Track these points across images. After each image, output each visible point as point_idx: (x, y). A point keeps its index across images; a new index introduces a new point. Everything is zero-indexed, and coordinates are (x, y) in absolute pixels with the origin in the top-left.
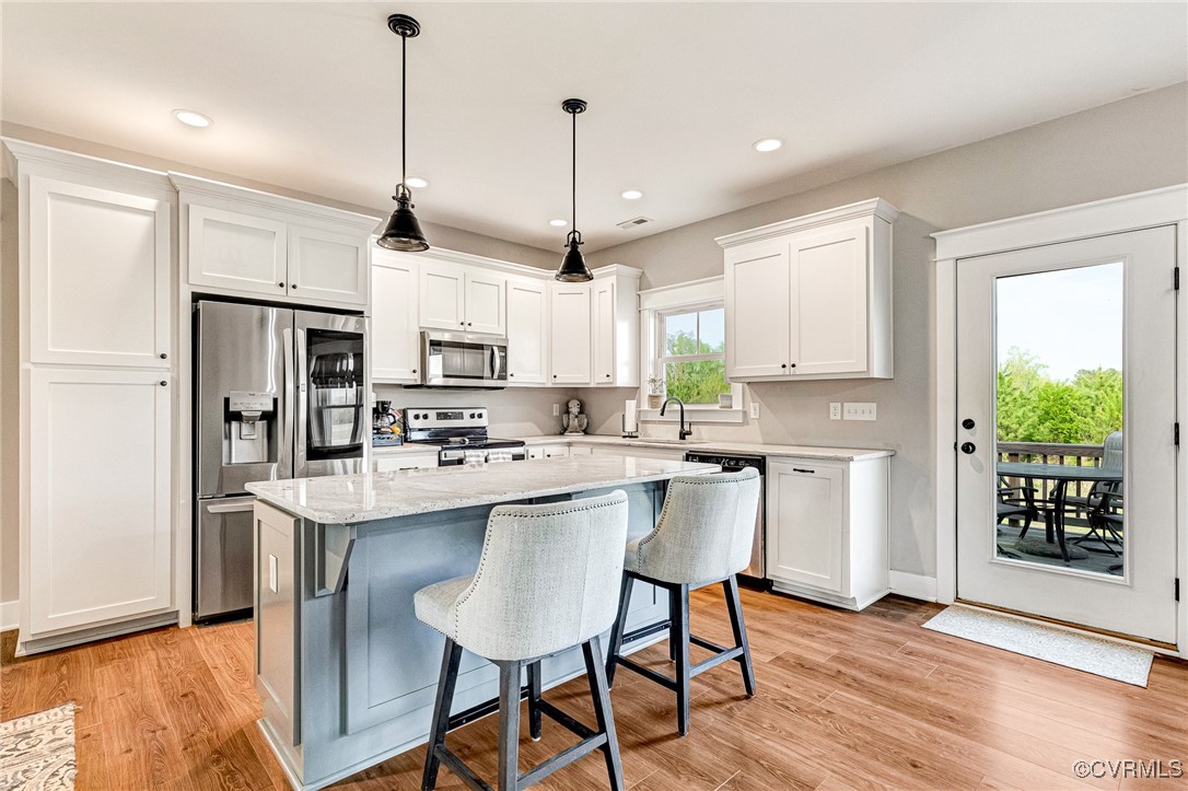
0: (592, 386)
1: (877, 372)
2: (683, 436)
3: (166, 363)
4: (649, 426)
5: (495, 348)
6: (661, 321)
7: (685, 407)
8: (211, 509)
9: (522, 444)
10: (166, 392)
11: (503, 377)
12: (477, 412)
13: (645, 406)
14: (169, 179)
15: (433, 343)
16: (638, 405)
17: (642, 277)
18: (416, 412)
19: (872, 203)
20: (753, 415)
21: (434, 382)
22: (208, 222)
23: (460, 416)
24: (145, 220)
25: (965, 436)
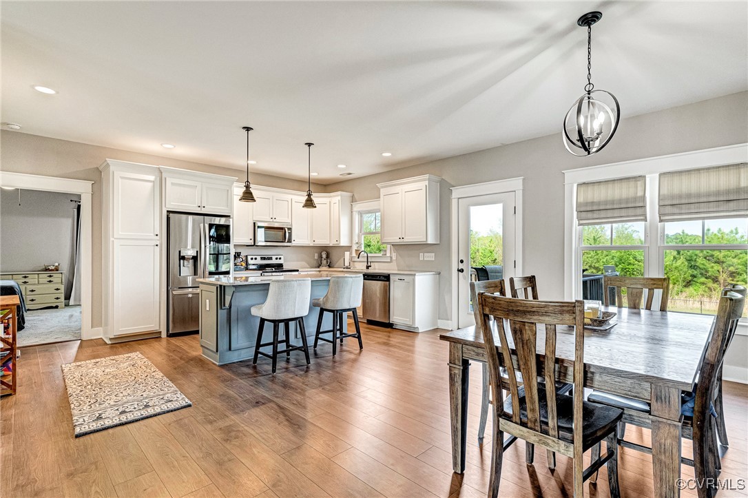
0: (331, 245)
1: (430, 241)
2: (368, 267)
3: (158, 238)
4: (356, 263)
5: (286, 229)
6: (361, 216)
7: (369, 255)
8: (175, 293)
9: (298, 271)
10: (158, 248)
11: (290, 241)
12: (279, 257)
13: (354, 254)
14: (159, 168)
15: (259, 227)
16: (351, 254)
17: (353, 196)
18: (252, 257)
19: (427, 176)
20: (394, 258)
21: (260, 244)
22: (173, 184)
23: (271, 259)
24: (151, 184)
25: (461, 266)
